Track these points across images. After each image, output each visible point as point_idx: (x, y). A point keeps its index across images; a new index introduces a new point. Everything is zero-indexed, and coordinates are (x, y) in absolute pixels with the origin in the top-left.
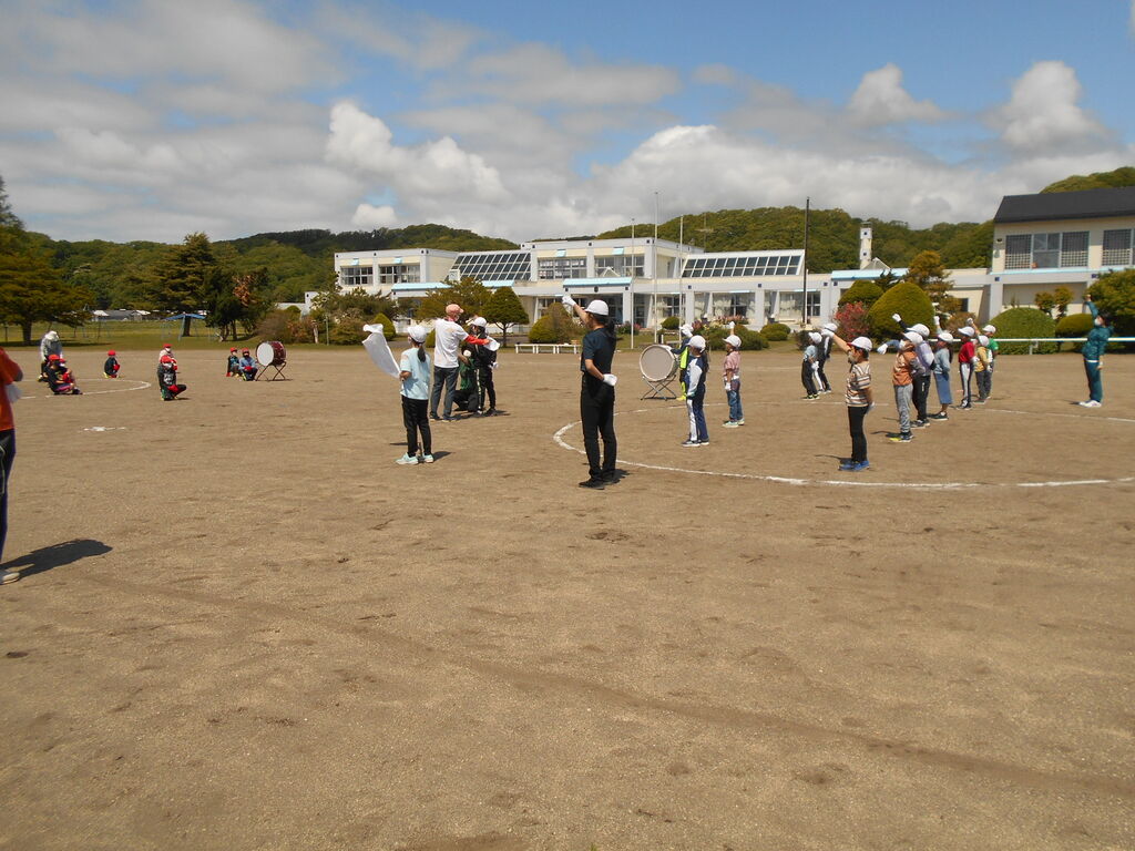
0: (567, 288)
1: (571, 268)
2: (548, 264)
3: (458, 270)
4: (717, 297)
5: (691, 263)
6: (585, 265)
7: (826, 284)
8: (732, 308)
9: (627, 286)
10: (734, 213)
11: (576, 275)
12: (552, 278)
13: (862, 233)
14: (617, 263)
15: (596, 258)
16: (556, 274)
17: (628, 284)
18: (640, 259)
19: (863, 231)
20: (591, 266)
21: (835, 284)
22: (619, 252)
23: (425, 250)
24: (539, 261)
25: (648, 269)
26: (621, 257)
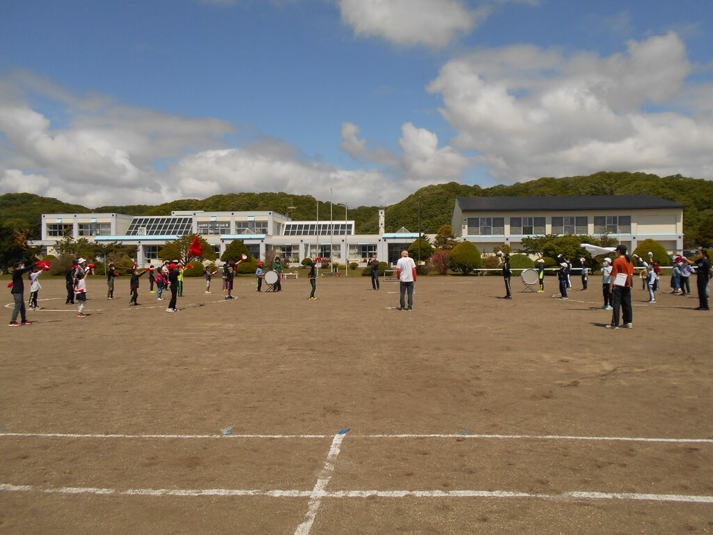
0: (223, 240)
1: (220, 228)
2: (204, 225)
3: (145, 228)
4: (313, 247)
5: (288, 227)
6: (229, 227)
7: (380, 240)
8: (322, 253)
9: (262, 240)
10: (250, 195)
11: (223, 232)
12: (207, 234)
13: (380, 213)
14: (249, 225)
15: (236, 222)
16: (210, 231)
17: (264, 239)
18: (265, 224)
19: (380, 211)
20: (233, 228)
21: (385, 241)
22: (251, 219)
23: (114, 214)
24: (198, 223)
25: (270, 229)
26: (253, 222)
